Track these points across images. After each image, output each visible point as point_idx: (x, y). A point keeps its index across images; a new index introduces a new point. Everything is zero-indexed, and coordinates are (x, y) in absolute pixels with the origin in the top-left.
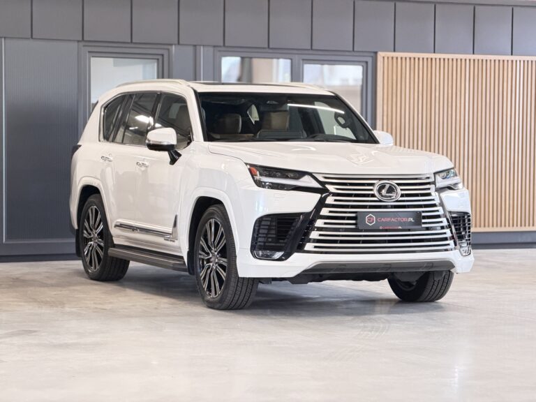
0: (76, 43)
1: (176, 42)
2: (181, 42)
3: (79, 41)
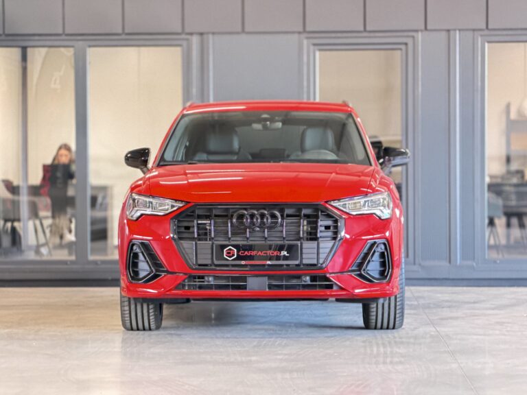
1: (423, 28)
2: (429, 27)
3: (300, 33)
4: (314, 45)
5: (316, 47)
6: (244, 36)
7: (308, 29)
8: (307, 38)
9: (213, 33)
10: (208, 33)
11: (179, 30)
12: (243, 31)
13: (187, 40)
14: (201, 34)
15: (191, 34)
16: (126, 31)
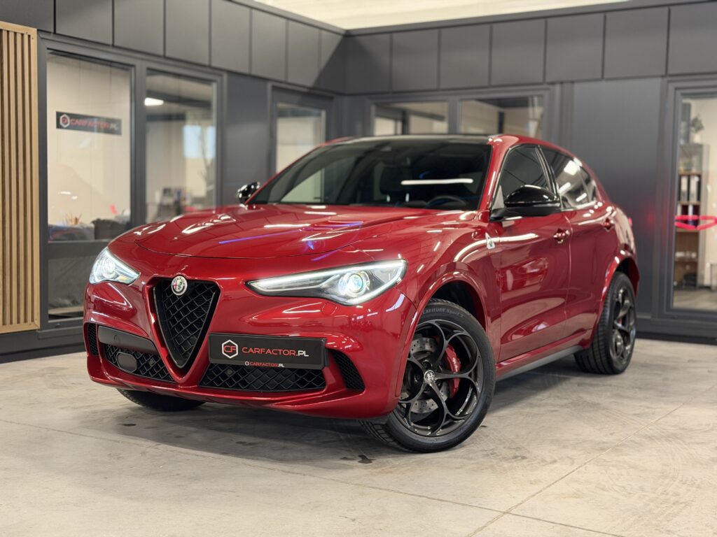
0: (659, 80)
3: (662, 77)
4: (676, 89)
5: (679, 92)
6: (603, 84)
7: (670, 72)
8: (669, 82)
9: (572, 82)
10: (567, 82)
11: (541, 81)
12: (603, 78)
13: (548, 89)
14: (562, 83)
15: (553, 83)
16: (493, 83)
